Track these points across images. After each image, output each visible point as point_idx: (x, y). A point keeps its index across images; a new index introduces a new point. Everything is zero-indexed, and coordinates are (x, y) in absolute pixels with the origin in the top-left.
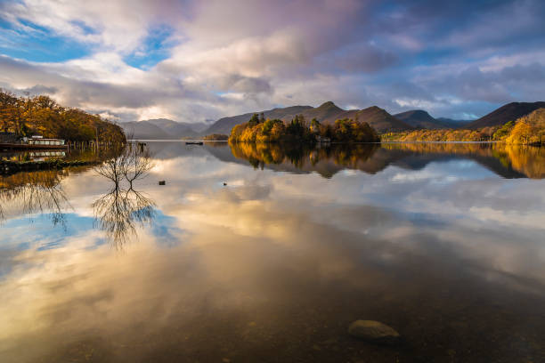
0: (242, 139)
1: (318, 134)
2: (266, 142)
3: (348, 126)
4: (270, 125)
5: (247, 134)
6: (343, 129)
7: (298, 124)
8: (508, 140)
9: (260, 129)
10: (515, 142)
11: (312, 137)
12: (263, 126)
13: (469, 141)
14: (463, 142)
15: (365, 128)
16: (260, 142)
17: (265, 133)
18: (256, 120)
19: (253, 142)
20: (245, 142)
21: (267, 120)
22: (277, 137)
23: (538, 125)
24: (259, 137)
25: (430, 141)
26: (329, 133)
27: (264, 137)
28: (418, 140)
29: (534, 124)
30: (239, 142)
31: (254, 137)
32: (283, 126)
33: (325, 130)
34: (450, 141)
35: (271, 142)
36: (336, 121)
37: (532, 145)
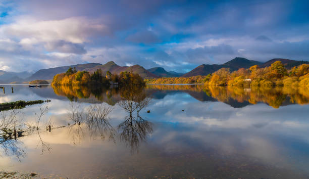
0: (62, 83)
1: (111, 80)
2: (79, 85)
3: (128, 76)
4: (81, 75)
5: (66, 80)
6: (125, 77)
7: (98, 74)
8: (210, 83)
9: (75, 77)
10: (213, 84)
11: (107, 82)
12: (76, 75)
13: (186, 84)
14: (183, 84)
15: (137, 77)
16: (75, 85)
17: (78, 79)
18: (71, 71)
19: (70, 85)
20: (64, 85)
21: (79, 72)
22: (86, 82)
23: (222, 76)
24: (74, 82)
25: (167, 84)
26: (117, 79)
27: (78, 82)
28: (162, 83)
29: (221, 75)
30: (60, 85)
31: (71, 82)
32: (89, 75)
33: (114, 78)
34: (177, 84)
35: (83, 85)
36: (121, 73)
37: (220, 85)
